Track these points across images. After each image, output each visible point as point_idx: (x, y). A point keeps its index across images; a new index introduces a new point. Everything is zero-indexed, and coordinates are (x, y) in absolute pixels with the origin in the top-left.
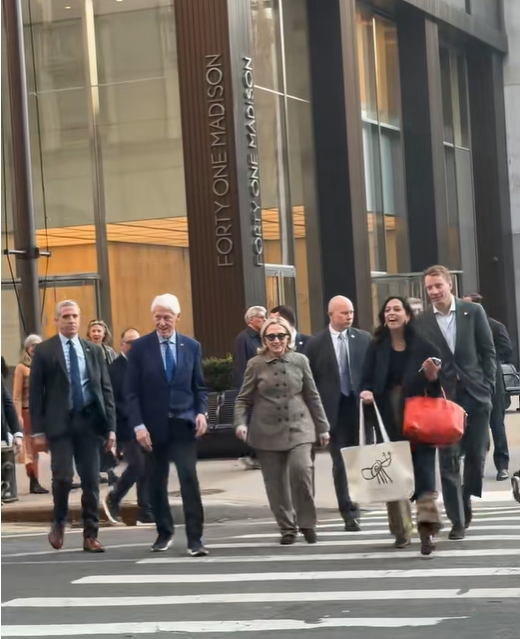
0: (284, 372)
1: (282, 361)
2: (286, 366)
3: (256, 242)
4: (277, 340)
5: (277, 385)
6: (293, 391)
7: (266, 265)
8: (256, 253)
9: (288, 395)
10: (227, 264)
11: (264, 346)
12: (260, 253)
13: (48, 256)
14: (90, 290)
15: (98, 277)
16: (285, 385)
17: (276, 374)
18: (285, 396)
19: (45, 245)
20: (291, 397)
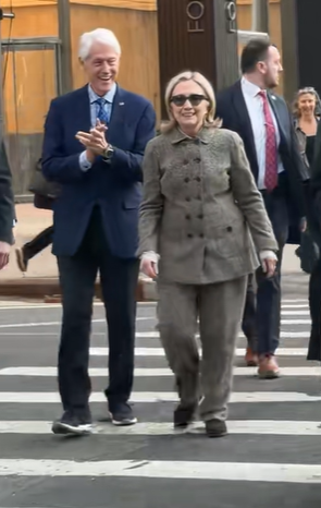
0: (199, 160)
1: (197, 142)
2: (203, 150)
3: (229, 7)
4: (188, 104)
5: (187, 180)
6: (212, 191)
7: (240, 32)
8: (229, 19)
9: (203, 196)
10: (197, 30)
11: (172, 119)
12: (233, 18)
13: (12, 18)
14: (50, 54)
15: (60, 42)
16: (198, 179)
17: (186, 162)
18: (199, 198)
19: (9, 5)
20: (210, 200)
